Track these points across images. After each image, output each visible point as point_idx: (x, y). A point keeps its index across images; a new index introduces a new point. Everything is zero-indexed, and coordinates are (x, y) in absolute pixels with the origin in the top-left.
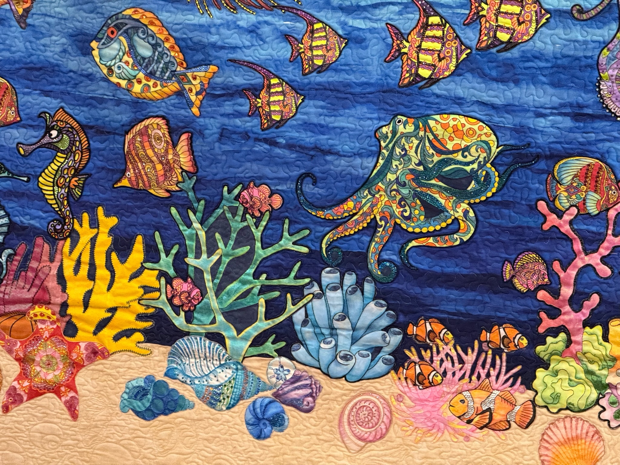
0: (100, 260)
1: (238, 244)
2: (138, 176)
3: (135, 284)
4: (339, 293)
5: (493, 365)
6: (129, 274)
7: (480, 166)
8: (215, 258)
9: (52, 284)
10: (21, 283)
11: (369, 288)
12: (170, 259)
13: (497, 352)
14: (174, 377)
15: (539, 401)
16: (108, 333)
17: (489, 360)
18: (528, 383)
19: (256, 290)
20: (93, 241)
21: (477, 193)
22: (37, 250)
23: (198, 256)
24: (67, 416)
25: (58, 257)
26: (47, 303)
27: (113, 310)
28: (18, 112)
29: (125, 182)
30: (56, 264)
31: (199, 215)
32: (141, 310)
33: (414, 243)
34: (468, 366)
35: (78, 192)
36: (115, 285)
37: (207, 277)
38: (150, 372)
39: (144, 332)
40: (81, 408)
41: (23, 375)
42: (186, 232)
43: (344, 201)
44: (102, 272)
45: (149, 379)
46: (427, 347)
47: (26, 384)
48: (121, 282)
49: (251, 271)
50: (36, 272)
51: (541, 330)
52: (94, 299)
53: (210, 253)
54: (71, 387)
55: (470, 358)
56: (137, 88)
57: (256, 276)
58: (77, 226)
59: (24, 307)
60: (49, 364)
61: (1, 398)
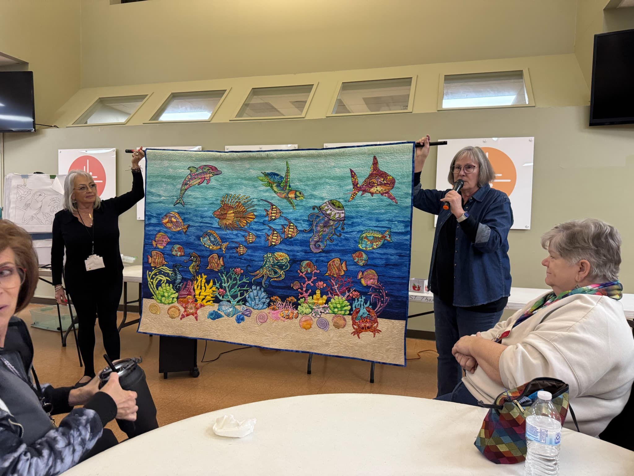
0: (203, 285)
1: (234, 281)
2: (211, 266)
3: (211, 290)
4: (256, 291)
5: (289, 305)
6: (209, 288)
7: (286, 263)
8: (229, 284)
9: (192, 291)
10: (185, 291)
11: (262, 289)
12: (219, 284)
13: (290, 302)
14: (219, 310)
15: (299, 313)
16: (204, 301)
18: (297, 309)
19: (238, 291)
20: (201, 281)
21: (285, 269)
22: (188, 283)
23: (225, 284)
24: (195, 320)
25: (193, 285)
26: (191, 295)
27: (206, 296)
28: (184, 253)
29: (208, 268)
30: (193, 286)
31: (225, 275)
32: (212, 296)
33: (272, 280)
34: (284, 306)
35: (198, 270)
36: (206, 290)
37: (227, 288)
38: (214, 309)
39: (213, 301)
40: (198, 318)
41: (185, 311)
42: (222, 278)
43: (257, 271)
44: (203, 288)
45: (214, 311)
46: (275, 302)
47: (186, 313)
48: (208, 290)
49: (237, 286)
50: (188, 288)
51: (299, 297)
52: (201, 294)
53: (227, 283)
54: (196, 313)
55: (284, 304)
56: (211, 247)
57: (238, 287)
58: (197, 278)
59: (185, 296)
60: (191, 309)
61: (180, 316)
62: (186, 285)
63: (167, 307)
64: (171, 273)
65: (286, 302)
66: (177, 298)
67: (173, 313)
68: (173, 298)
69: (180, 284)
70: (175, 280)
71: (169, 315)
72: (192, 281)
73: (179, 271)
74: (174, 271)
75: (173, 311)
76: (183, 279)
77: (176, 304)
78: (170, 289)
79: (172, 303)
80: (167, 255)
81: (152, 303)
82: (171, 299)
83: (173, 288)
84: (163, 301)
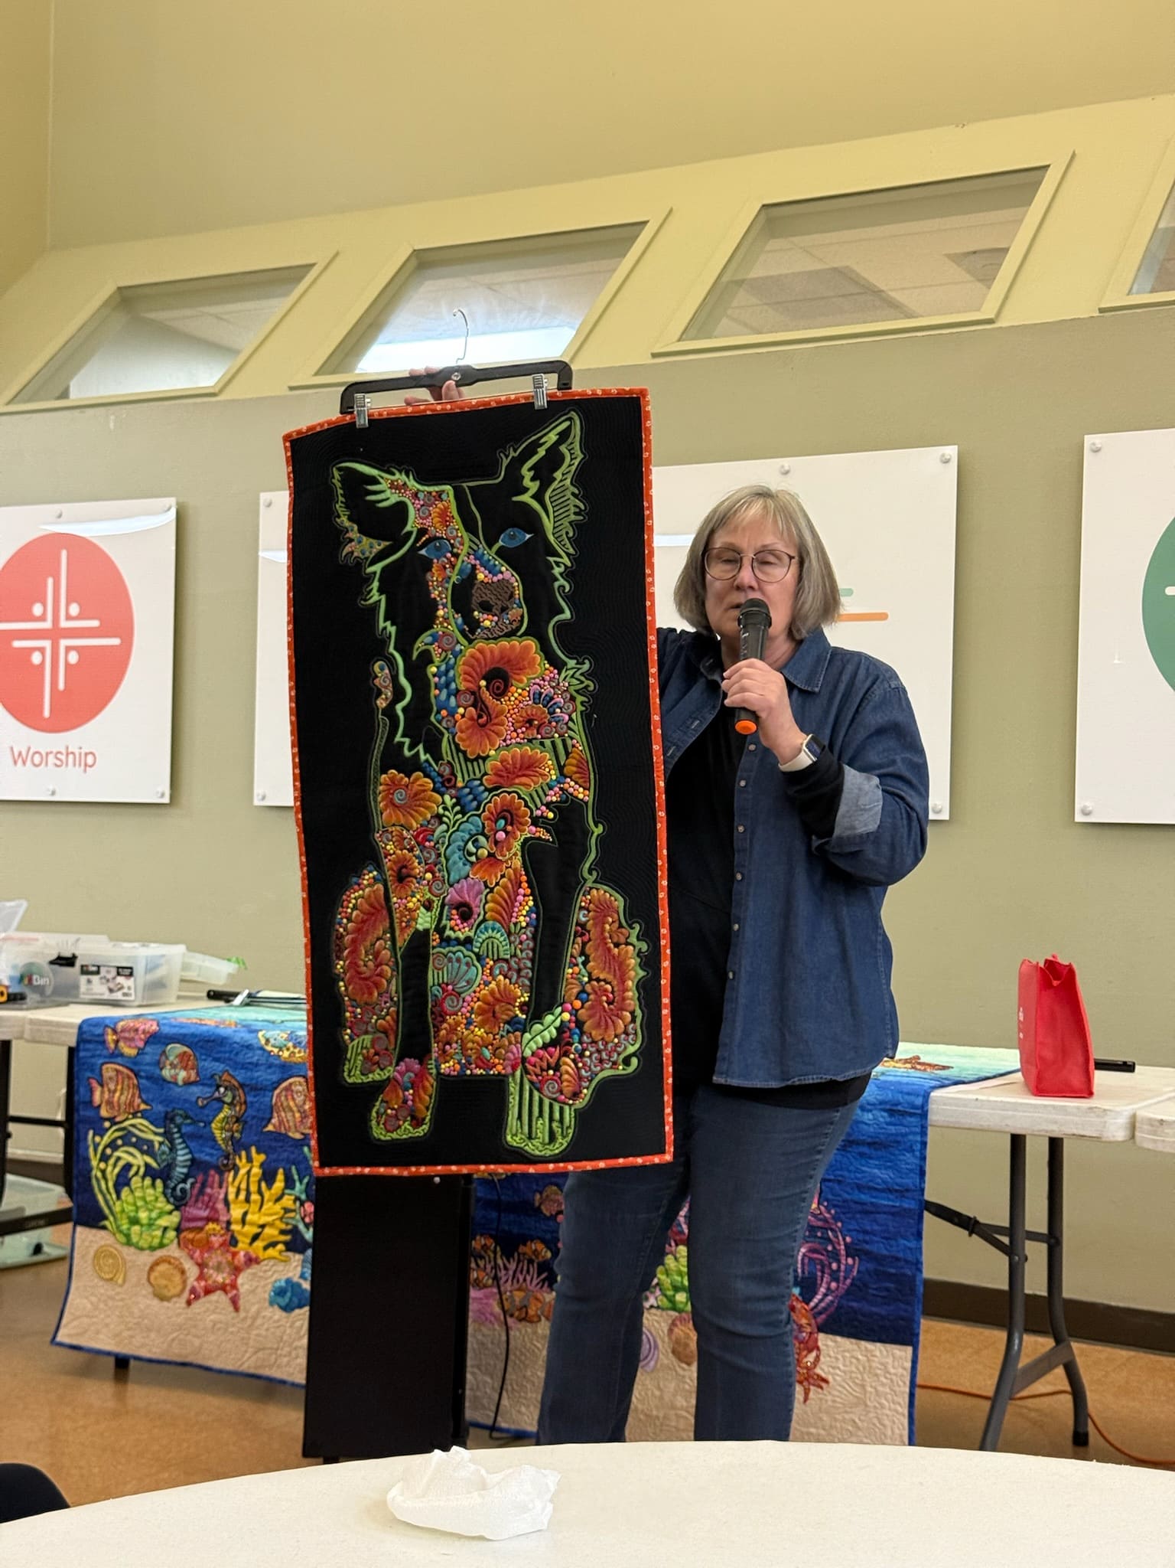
0: (253, 1188)
3: (278, 1207)
5: (528, 1272)
6: (274, 1198)
9: (220, 1206)
10: (200, 1205)
12: (303, 1187)
13: (531, 1261)
16: (259, 1244)
17: (525, 1268)
20: (249, 1172)
22: (210, 1179)
24: (231, 1309)
25: (224, 1185)
26: (216, 1220)
27: (263, 1226)
28: (198, 1074)
29: (270, 1128)
30: (223, 1191)
32: (283, 1226)
34: (511, 1273)
35: (237, 1135)
36: (265, 1207)
38: (290, 1275)
39: (286, 1243)
40: (241, 1302)
41: (201, 1277)
44: (255, 1197)
45: (288, 1281)
46: (482, 1257)
47: (203, 1283)
48: (267, 1206)
50: (210, 1196)
52: (249, 1217)
54: (234, 1286)
55: (512, 1266)
56: (286, 1054)
58: (237, 1161)
59: (200, 1224)
60: (218, 1268)
61: (186, 1295)
62: (204, 1185)
63: (147, 1258)
64: (161, 1144)
65: (519, 1261)
66: (178, 1229)
67: (164, 1282)
68: (165, 1229)
69: (184, 1181)
70: (170, 1166)
71: (150, 1290)
72: (221, 1171)
73: (181, 1137)
74: (167, 1135)
75: (163, 1275)
76: (194, 1164)
77: (173, 1251)
78: (157, 1199)
79: (162, 1246)
80: (148, 1078)
81: (103, 1243)
82: (159, 1233)
83: (164, 1194)
84: (135, 1239)
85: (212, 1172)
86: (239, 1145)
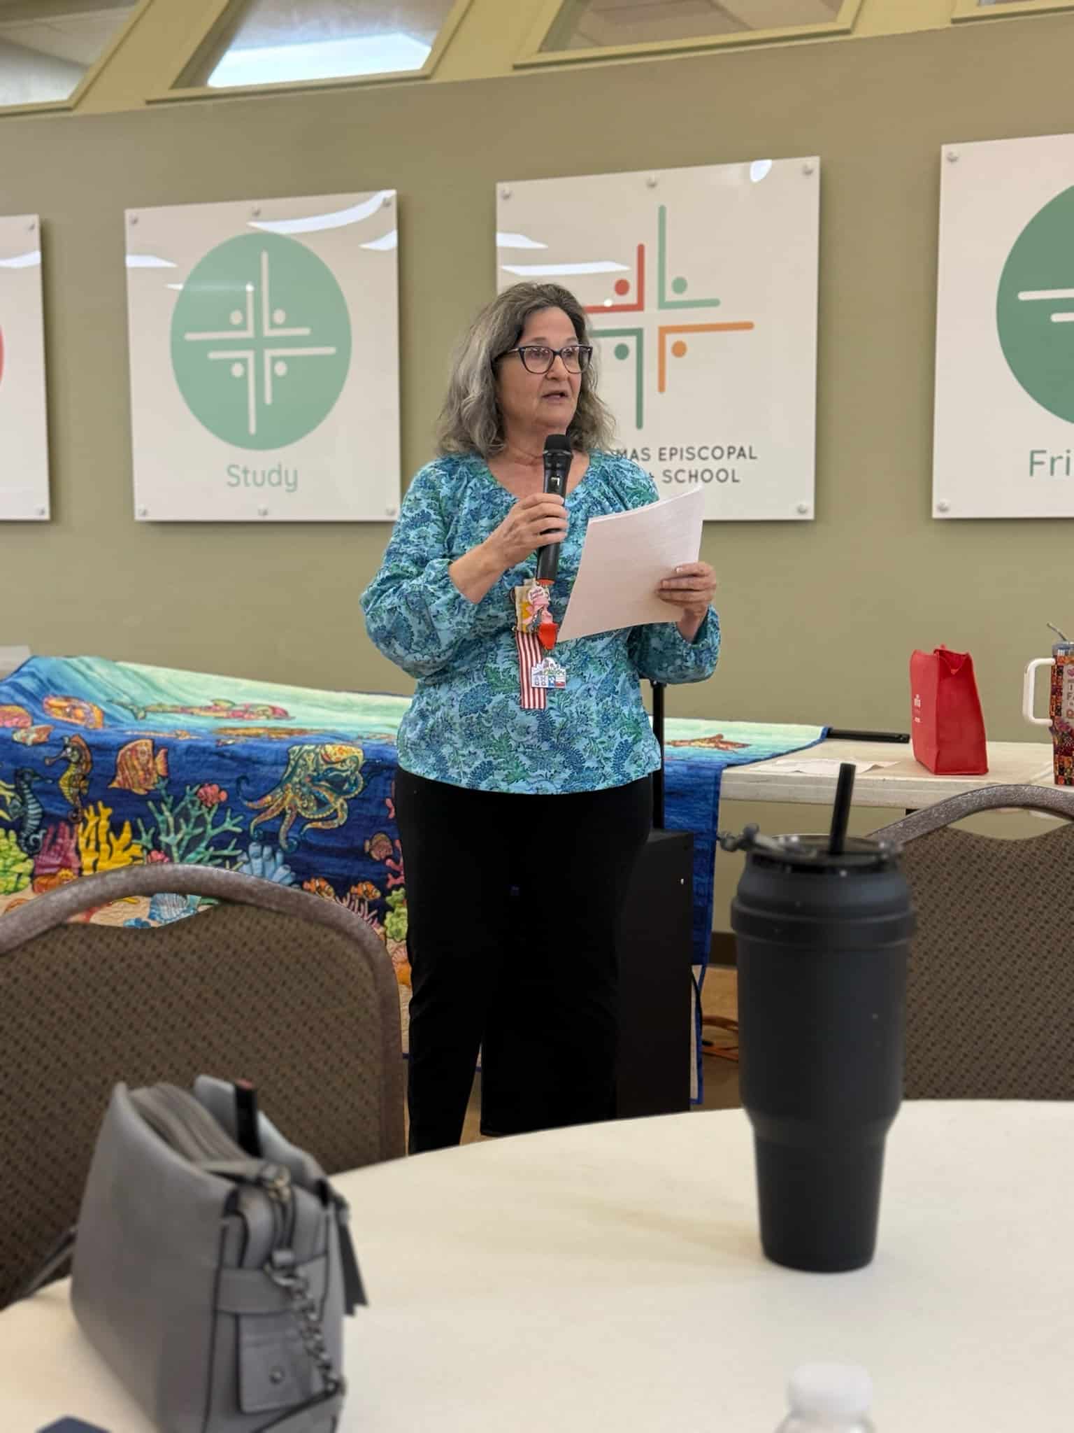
0: (103, 838)
1: (196, 826)
2: (125, 779)
5: (359, 910)
6: (122, 847)
7: (352, 773)
8: (179, 836)
9: (72, 854)
10: (52, 853)
11: (279, 856)
12: (149, 837)
13: (362, 901)
14: (154, 919)
15: (388, 934)
18: (381, 922)
20: (97, 825)
21: (348, 792)
22: (61, 830)
23: (168, 834)
25: (75, 836)
26: (69, 867)
29: (115, 785)
30: (74, 841)
31: (169, 806)
33: (309, 826)
35: (85, 791)
36: (114, 855)
38: (139, 915)
42: (160, 818)
43: (265, 795)
44: (104, 846)
45: (138, 920)
48: (117, 854)
49: (204, 844)
51: (389, 885)
53: (177, 832)
55: (345, 904)
57: (207, 848)
58: (86, 814)
59: (53, 870)
62: (55, 836)
63: (2, 901)
64: (12, 798)
65: (351, 900)
66: (32, 876)
68: (20, 875)
69: (36, 832)
70: (22, 819)
72: (71, 823)
73: (31, 793)
74: (18, 790)
77: (28, 894)
78: (11, 848)
79: (16, 890)
82: (14, 878)
83: (18, 844)
85: (63, 824)
86: (87, 801)
